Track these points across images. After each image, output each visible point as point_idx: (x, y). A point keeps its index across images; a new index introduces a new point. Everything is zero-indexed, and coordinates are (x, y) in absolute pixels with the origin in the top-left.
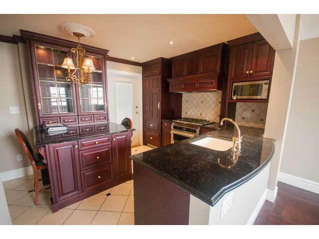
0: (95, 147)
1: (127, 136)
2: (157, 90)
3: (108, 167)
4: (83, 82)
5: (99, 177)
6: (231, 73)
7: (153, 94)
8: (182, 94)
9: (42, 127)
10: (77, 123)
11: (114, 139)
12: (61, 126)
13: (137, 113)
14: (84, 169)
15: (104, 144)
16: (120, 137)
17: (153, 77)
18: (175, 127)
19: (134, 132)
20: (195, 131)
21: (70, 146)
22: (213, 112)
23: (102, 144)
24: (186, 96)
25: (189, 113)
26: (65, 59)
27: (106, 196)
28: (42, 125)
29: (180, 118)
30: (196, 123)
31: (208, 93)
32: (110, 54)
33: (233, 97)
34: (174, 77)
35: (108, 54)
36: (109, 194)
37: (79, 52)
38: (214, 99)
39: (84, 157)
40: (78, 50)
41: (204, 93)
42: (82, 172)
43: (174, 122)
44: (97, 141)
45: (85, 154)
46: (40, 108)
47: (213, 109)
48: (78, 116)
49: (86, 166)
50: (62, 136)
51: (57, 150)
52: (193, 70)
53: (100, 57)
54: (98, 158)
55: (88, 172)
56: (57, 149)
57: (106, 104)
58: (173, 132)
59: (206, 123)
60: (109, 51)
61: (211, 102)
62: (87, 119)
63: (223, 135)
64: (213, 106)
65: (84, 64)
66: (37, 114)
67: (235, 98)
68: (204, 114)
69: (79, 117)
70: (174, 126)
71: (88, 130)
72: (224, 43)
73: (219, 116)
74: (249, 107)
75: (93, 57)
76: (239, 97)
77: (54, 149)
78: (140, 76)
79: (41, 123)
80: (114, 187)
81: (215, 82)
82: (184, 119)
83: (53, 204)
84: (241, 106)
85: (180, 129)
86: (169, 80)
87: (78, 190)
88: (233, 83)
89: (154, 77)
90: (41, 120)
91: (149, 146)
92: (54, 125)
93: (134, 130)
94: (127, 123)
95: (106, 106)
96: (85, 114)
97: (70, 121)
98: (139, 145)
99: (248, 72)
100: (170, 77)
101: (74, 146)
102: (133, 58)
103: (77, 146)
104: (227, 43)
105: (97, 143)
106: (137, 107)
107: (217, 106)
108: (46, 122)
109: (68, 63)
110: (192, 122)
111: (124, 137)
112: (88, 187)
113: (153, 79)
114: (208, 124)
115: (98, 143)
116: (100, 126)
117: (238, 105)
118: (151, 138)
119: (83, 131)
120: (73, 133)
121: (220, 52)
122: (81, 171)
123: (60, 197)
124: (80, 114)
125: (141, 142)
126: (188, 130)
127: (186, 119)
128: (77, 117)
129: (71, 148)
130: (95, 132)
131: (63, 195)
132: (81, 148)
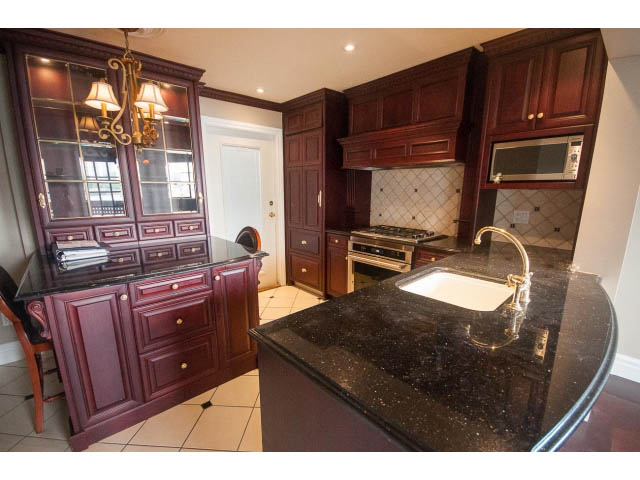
0: (172, 298)
1: (247, 269)
2: (317, 163)
3: (205, 341)
4: (140, 142)
5: (184, 366)
6: (491, 120)
7: (306, 173)
8: (370, 172)
9: (51, 250)
10: (136, 238)
11: (218, 278)
12: (94, 248)
13: (272, 215)
14: (147, 348)
15: (194, 289)
16: (231, 273)
17: (305, 135)
18: (356, 247)
19: (263, 260)
20: (402, 256)
21: (109, 297)
22: (441, 213)
23: (189, 290)
24: (379, 177)
25: (386, 215)
26: (94, 87)
27: (201, 409)
28: (51, 246)
29: (366, 226)
30: (405, 237)
31: (431, 171)
32: (207, 80)
33: (492, 176)
34: (354, 134)
35: (202, 80)
36: (207, 405)
37: (127, 68)
38: (444, 184)
39: (144, 322)
40: (126, 64)
41: (421, 170)
42: (141, 356)
43: (354, 235)
44: (175, 283)
45: (146, 315)
46: (43, 205)
47: (441, 206)
48: (136, 223)
49: (152, 341)
50: (100, 268)
51: (76, 308)
52: (397, 117)
53: (184, 86)
54: (179, 321)
55: (156, 356)
56: (76, 304)
57: (200, 195)
58: (352, 257)
59: (425, 237)
60: (203, 71)
61: (436, 191)
62: (157, 231)
63: (475, 268)
64: (442, 198)
65: (139, 96)
66: (37, 220)
67: (497, 179)
68: (420, 218)
69: (140, 225)
70: (354, 245)
71: (160, 255)
72: (473, 50)
73: (455, 221)
74: (528, 199)
75: (167, 85)
76: (508, 177)
77: (66, 304)
78: (278, 133)
79: (49, 241)
80: (220, 387)
81: (451, 143)
82: (376, 227)
83: (73, 433)
84: (507, 199)
85: (369, 250)
86: (343, 141)
87: (133, 398)
88: (493, 143)
89: (309, 134)
90: (48, 234)
91: (300, 288)
92: (79, 244)
93: (266, 254)
94: (249, 239)
95: (201, 201)
96: (153, 218)
97: (118, 234)
98: (278, 286)
99: (531, 117)
100: (345, 134)
101: (118, 297)
102: (260, 91)
103: (125, 297)
104: (481, 49)
105: (175, 287)
106: (271, 203)
107: (449, 198)
108: (59, 238)
109: (102, 96)
110: (395, 235)
111: (242, 270)
112: (158, 388)
113: (307, 139)
114: (429, 241)
115: (179, 288)
116: (189, 245)
117: (502, 195)
118: (304, 270)
119: (149, 259)
120: (124, 263)
121: (462, 72)
122: (138, 354)
123: (89, 416)
124: (140, 218)
125: (283, 278)
126: (386, 254)
127: (380, 229)
128: (134, 225)
129: (110, 300)
130: (177, 259)
131: (97, 411)
132: (137, 299)
